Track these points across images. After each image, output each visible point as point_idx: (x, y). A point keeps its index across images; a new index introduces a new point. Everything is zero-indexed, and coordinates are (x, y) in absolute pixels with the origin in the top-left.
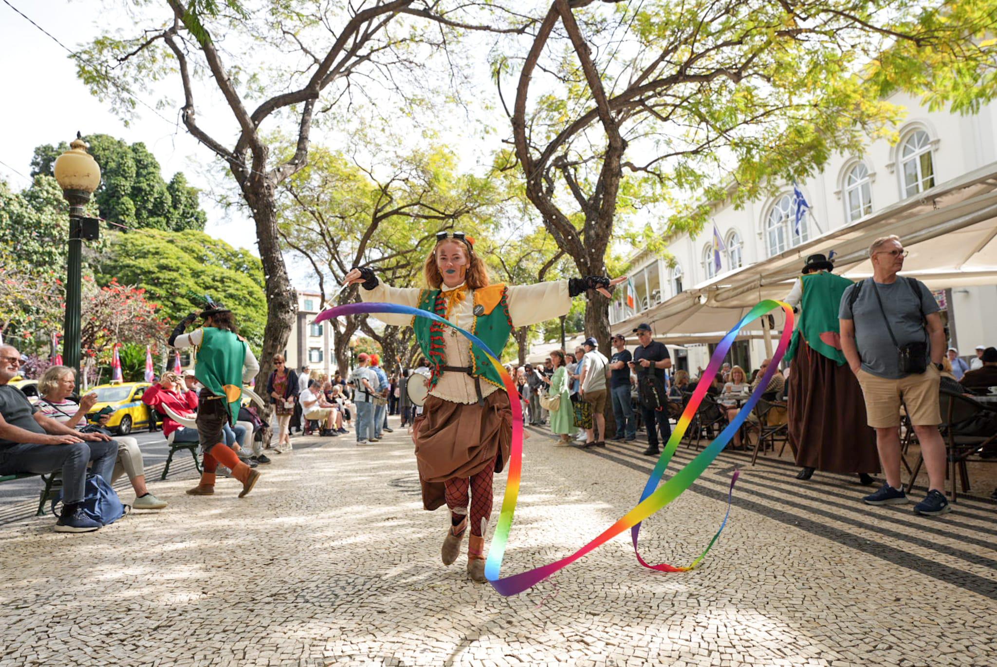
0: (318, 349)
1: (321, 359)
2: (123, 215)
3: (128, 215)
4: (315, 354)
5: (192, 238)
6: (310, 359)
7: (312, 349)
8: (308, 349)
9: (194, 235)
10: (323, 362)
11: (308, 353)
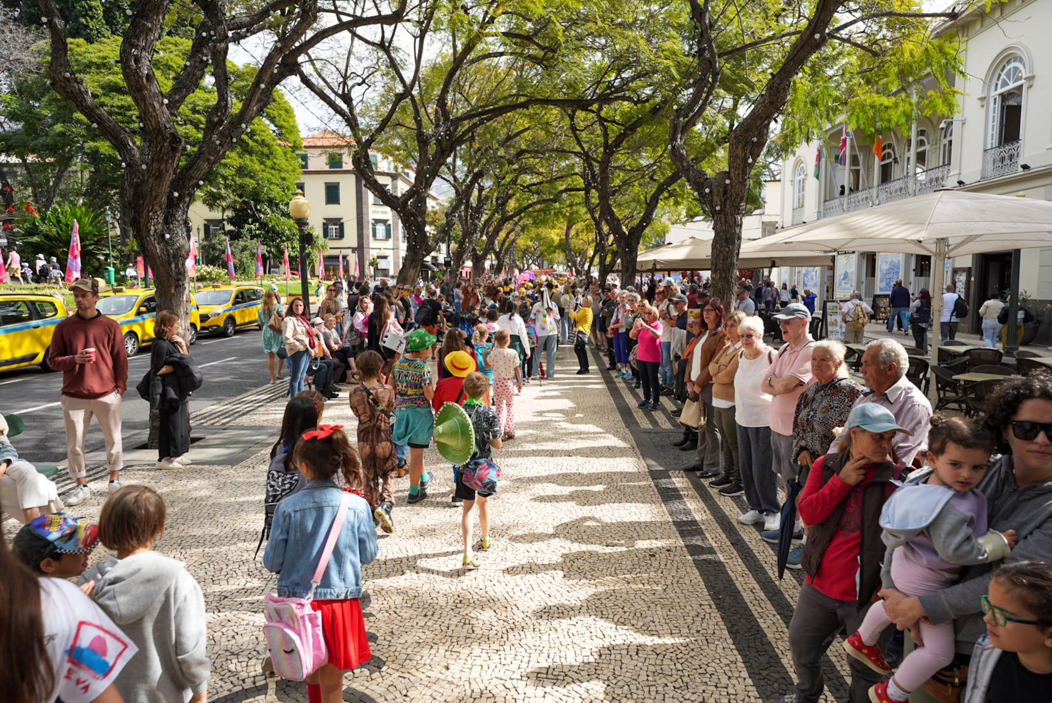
0: (384, 222)
1: (388, 236)
2: (84, 16)
3: (92, 18)
4: (381, 229)
5: (173, 48)
6: (374, 235)
7: (377, 221)
8: (371, 221)
9: (176, 45)
10: (391, 240)
11: (371, 226)
